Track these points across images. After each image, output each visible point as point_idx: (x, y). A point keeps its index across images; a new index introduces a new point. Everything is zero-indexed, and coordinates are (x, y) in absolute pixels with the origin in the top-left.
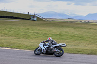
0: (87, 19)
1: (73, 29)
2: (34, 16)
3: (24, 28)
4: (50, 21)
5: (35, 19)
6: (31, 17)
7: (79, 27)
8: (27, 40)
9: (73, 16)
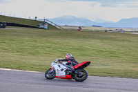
0: (120, 27)
1: (99, 41)
2: (44, 23)
3: (29, 39)
4: (67, 30)
5: (46, 26)
6: (40, 24)
7: (107, 39)
8: (33, 57)
9: (99, 22)
